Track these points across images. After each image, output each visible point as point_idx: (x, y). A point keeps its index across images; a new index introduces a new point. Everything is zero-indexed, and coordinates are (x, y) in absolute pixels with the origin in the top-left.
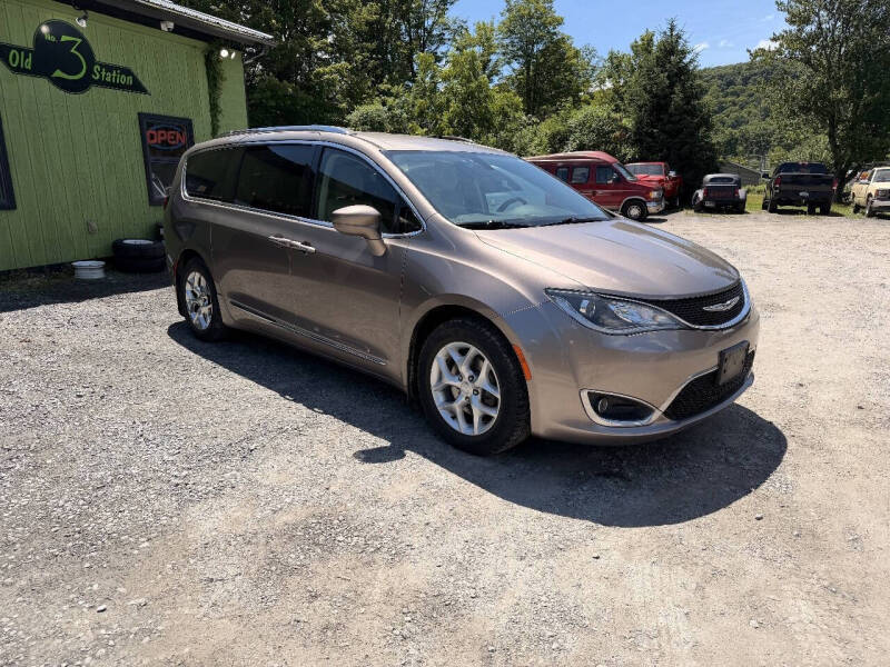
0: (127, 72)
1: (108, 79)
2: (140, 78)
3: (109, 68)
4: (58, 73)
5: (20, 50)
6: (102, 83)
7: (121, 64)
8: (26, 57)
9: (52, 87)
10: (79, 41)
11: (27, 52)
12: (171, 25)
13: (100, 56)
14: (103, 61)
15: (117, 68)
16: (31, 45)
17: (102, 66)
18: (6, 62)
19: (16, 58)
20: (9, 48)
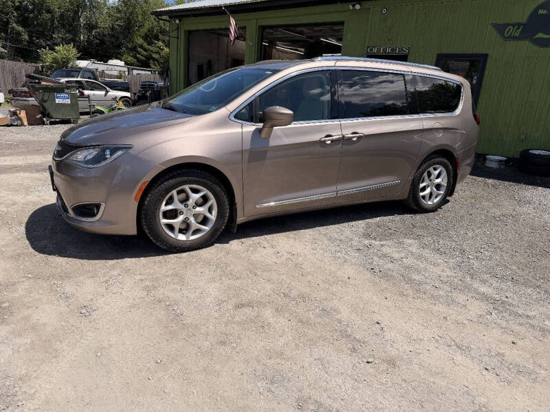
4: (540, 35)
5: (514, 26)
8: (518, 28)
11: (519, 25)
16: (524, 20)
18: (502, 35)
19: (510, 31)
20: (506, 26)
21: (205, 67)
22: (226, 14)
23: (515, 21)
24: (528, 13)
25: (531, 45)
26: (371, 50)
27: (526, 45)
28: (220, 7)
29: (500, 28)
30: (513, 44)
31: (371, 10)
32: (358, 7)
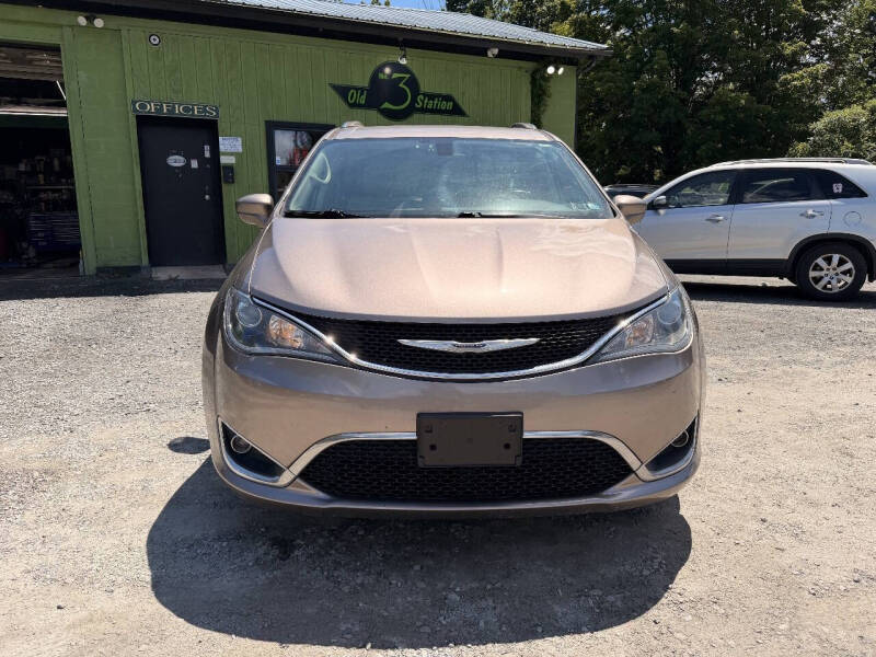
0: (448, 98)
1: (430, 107)
2: (460, 103)
3: (432, 97)
4: (387, 105)
5: (357, 89)
6: (424, 110)
7: (444, 92)
8: (362, 94)
9: (379, 116)
10: (407, 76)
11: (362, 89)
12: (496, 51)
13: (425, 87)
14: (427, 90)
15: (439, 96)
16: (366, 84)
17: (425, 95)
18: (346, 100)
19: (354, 96)
20: (348, 89)
23: (356, 84)
24: (368, 76)
25: (381, 117)
26: (143, 106)
27: (374, 115)
29: (343, 91)
30: (362, 113)
31: (124, 33)
32: (99, 23)
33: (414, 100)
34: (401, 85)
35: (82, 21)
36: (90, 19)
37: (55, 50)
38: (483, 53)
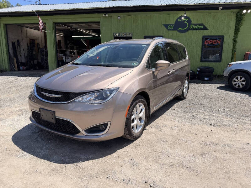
0: (202, 25)
1: (195, 28)
2: (206, 26)
3: (195, 25)
4: (180, 29)
5: (171, 25)
6: (192, 29)
10: (188, 19)
11: (172, 25)
12: (221, 8)
13: (193, 22)
15: (198, 24)
16: (174, 23)
17: (193, 24)
19: (170, 27)
20: (168, 25)
21: (16, 43)
22: (37, 16)
23: (171, 23)
24: (175, 21)
25: (177, 32)
26: (115, 34)
27: (176, 32)
28: (33, 12)
29: (166, 26)
30: (172, 32)
31: (113, 17)
32: (107, 15)
33: (189, 26)
34: (185, 22)
35: (104, 15)
36: (105, 15)
37: (99, 23)
38: (217, 9)
